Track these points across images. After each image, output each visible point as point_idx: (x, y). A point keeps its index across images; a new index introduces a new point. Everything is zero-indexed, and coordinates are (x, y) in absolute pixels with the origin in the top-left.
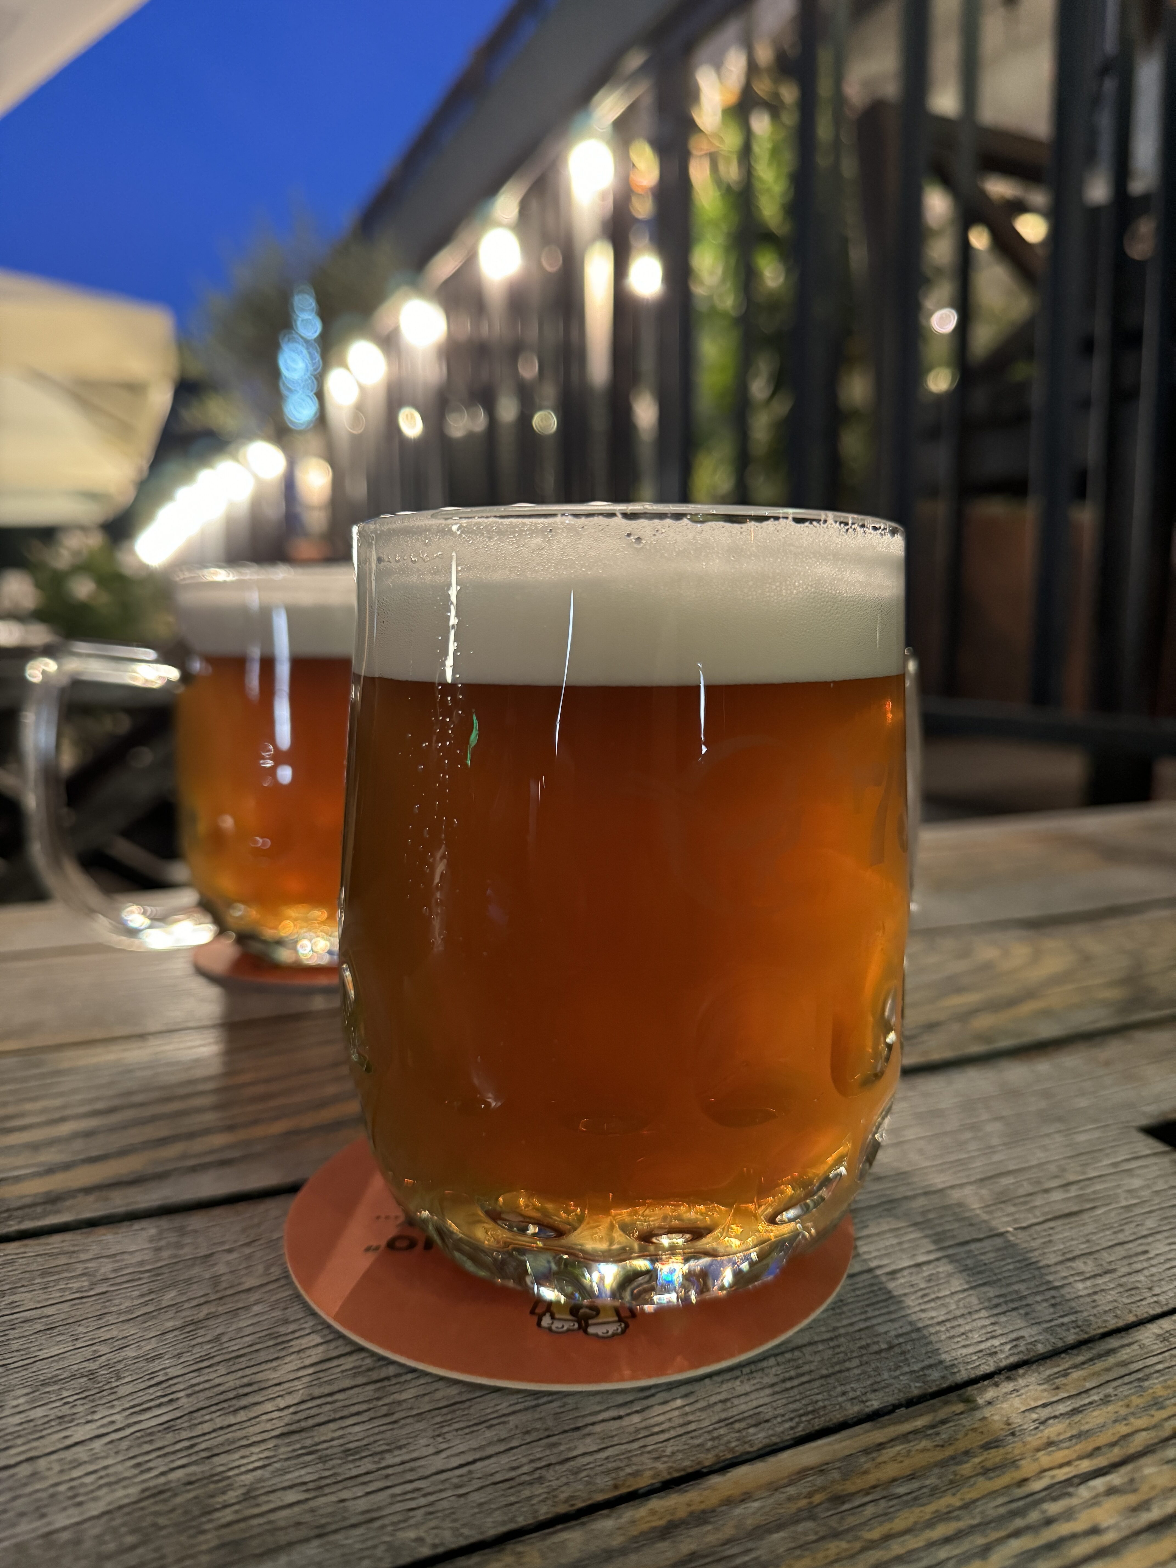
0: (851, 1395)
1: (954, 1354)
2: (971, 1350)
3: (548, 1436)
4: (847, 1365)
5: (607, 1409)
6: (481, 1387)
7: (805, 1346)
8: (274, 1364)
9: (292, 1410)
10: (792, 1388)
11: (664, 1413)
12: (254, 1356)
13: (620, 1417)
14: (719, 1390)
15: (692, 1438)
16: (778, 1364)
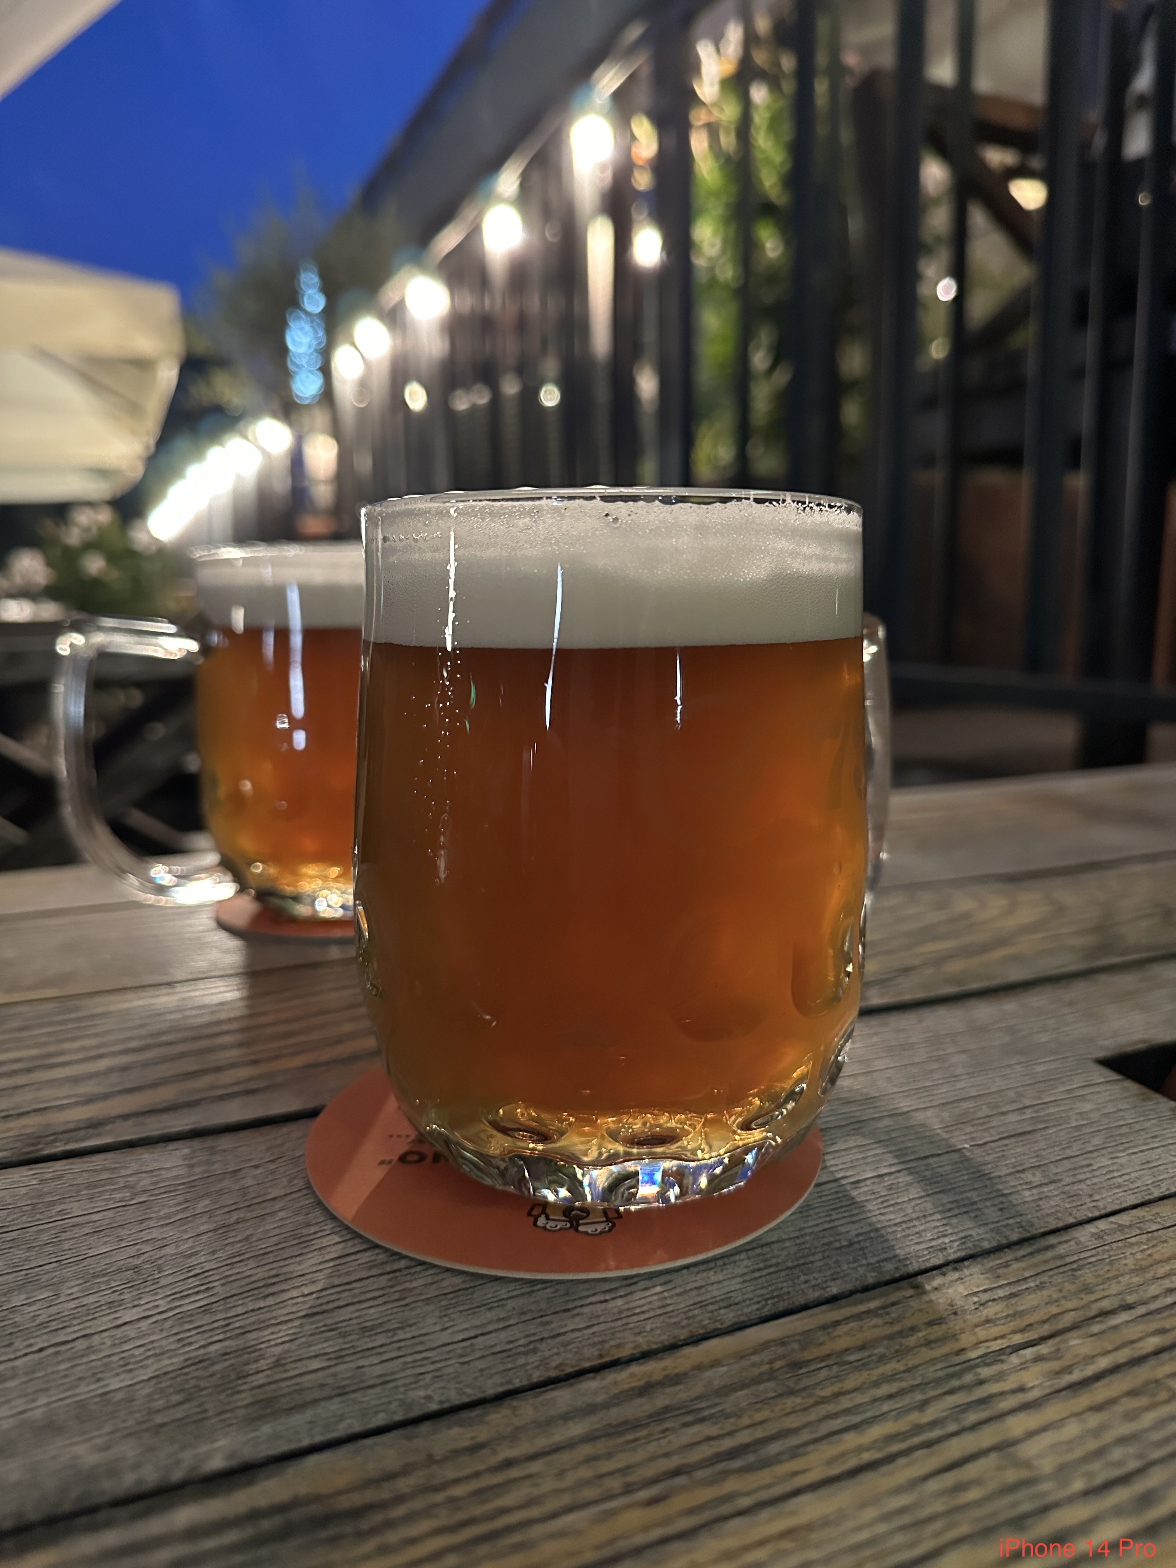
0: (813, 1283)
1: (908, 1250)
2: (923, 1246)
3: (542, 1316)
4: (811, 1258)
5: (595, 1294)
6: (483, 1276)
7: (773, 1243)
8: (298, 1259)
9: (314, 1296)
10: (761, 1277)
11: (644, 1298)
12: (280, 1252)
13: (606, 1301)
14: (694, 1279)
15: (670, 1317)
16: (749, 1258)
